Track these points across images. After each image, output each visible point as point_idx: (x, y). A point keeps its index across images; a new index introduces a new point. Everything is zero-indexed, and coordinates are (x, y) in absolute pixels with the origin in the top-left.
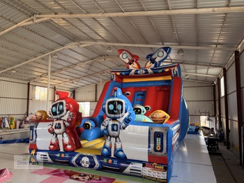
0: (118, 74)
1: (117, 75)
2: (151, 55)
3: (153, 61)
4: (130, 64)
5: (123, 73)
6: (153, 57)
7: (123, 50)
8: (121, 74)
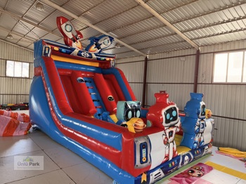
0: (56, 49)
1: (53, 50)
2: (98, 40)
3: (98, 46)
4: (74, 41)
5: (63, 50)
6: (99, 42)
7: (67, 20)
8: (60, 51)
